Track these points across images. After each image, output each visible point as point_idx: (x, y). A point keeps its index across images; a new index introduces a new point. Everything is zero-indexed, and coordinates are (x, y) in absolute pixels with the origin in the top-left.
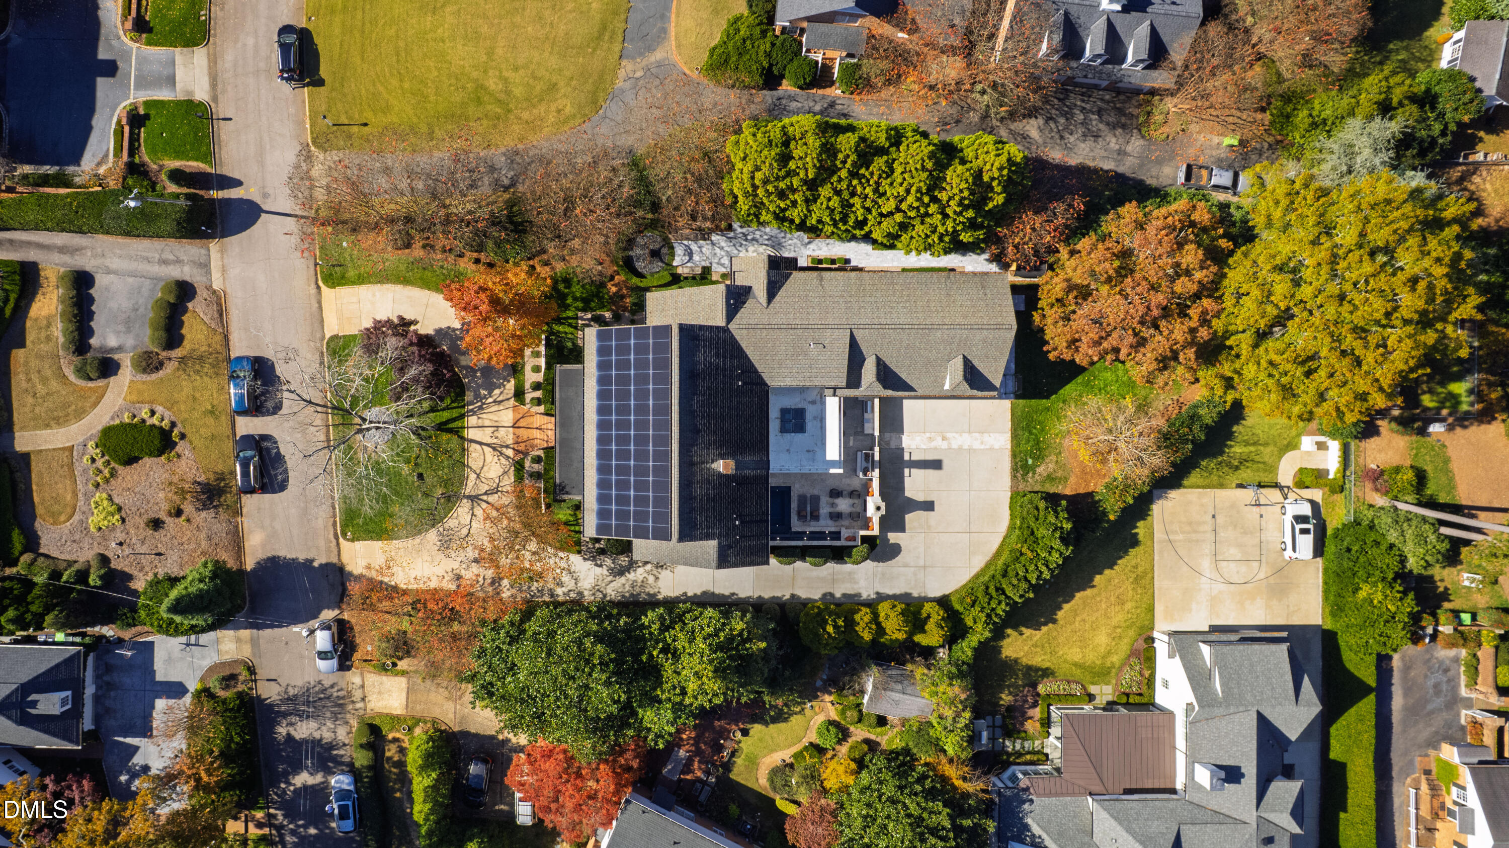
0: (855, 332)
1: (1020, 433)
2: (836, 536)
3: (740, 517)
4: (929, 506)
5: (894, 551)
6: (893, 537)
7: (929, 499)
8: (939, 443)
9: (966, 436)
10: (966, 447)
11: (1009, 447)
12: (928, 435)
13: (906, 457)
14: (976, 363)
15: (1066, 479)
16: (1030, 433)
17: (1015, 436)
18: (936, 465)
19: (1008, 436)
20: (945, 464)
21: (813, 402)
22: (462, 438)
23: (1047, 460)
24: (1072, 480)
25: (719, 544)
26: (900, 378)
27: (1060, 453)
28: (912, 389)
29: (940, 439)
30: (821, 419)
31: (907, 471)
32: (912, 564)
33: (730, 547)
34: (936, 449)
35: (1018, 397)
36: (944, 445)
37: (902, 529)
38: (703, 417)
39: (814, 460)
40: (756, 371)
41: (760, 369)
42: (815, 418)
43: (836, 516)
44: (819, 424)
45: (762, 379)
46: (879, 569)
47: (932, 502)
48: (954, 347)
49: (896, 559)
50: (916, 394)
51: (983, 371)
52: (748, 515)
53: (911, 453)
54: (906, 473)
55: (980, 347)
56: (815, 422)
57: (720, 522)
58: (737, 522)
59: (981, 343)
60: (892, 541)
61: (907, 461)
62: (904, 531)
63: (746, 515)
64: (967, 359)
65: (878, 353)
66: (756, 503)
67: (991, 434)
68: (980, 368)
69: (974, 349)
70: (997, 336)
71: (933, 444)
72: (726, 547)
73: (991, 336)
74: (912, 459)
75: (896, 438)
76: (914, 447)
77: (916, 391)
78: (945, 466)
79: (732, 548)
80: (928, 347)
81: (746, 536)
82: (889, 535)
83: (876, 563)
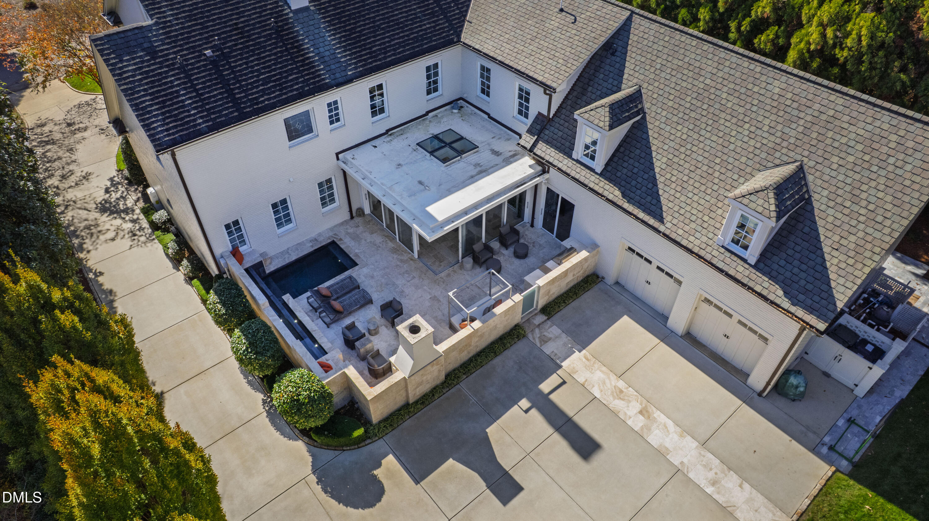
3: (222, 56)
4: (505, 488)
5: (368, 495)
6: (390, 469)
7: (518, 478)
8: (629, 411)
9: (690, 444)
10: (675, 459)
12: (621, 384)
18: (585, 446)
21: (496, 153)
29: (636, 405)
30: (483, 171)
33: (153, 53)
34: (615, 414)
35: (855, 475)
37: (419, 473)
39: (413, 195)
42: (477, 165)
44: (474, 172)
45: (462, 26)
46: (306, 492)
47: (519, 489)
48: (793, 133)
49: (350, 510)
50: (656, 224)
51: (821, 230)
52: (233, 72)
53: (564, 382)
54: (524, 403)
55: (851, 159)
56: (472, 167)
57: (189, 18)
58: (208, 52)
59: (860, 147)
60: (379, 465)
61: (540, 392)
62: (417, 482)
63: (231, 68)
64: (804, 178)
65: (645, 85)
66: (266, 81)
67: (746, 486)
68: (820, 223)
69: (835, 159)
70: (910, 144)
71: (617, 404)
72: (145, 45)
73: (894, 138)
74: (552, 397)
75: (565, 345)
76: (581, 380)
77: (661, 220)
78: (599, 458)
79: (154, 58)
80: (741, 110)
81: (191, 81)
82: (386, 455)
83: (313, 479)
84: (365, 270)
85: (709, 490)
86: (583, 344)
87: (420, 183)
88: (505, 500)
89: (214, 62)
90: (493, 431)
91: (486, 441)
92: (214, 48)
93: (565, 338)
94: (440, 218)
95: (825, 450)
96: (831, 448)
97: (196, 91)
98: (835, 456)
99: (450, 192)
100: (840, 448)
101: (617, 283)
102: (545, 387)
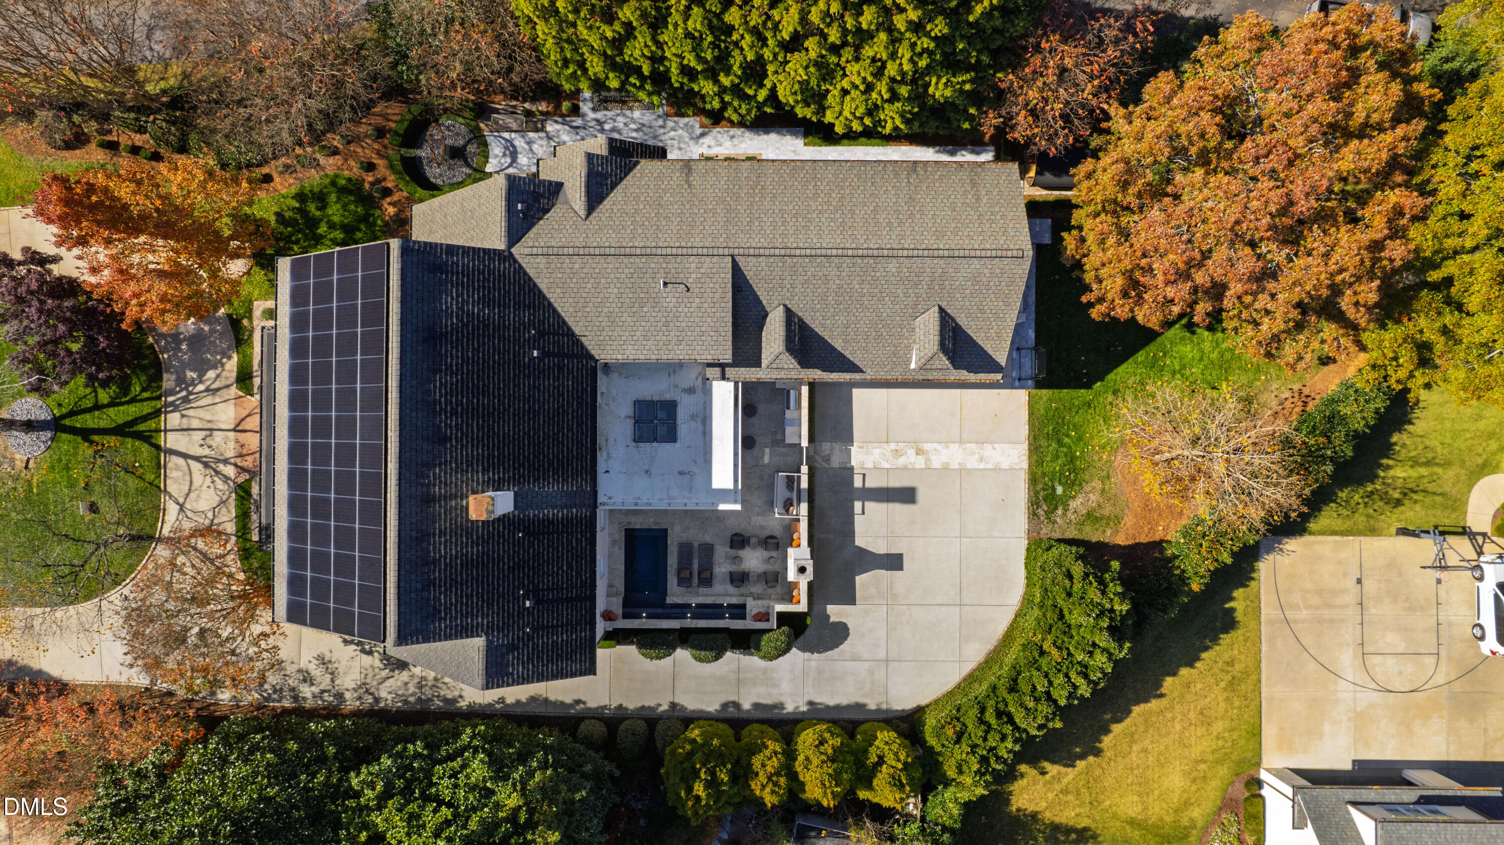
0: (741, 261)
1: (1044, 443)
2: (739, 611)
3: (534, 592)
4: (894, 562)
5: (840, 633)
6: (835, 612)
7: (894, 551)
8: (911, 459)
9: (954, 447)
10: (954, 465)
11: (1025, 465)
12: (893, 446)
13: (858, 483)
14: (963, 321)
15: (1118, 519)
16: (1060, 443)
17: (1035, 449)
18: (907, 495)
19: (1023, 448)
20: (920, 495)
21: (691, 391)
22: (158, 447)
23: (1087, 488)
24: (1128, 520)
25: (489, 644)
26: (834, 349)
27: (1108, 477)
28: (856, 369)
29: (912, 452)
30: (704, 419)
31: (858, 505)
32: (866, 656)
33: (512, 648)
34: (905, 468)
35: (1039, 385)
36: (919, 462)
37: (850, 599)
38: (454, 412)
39: (691, 489)
40: (570, 334)
41: (577, 330)
42: (693, 417)
43: (739, 579)
44: (700, 428)
46: (813, 664)
47: (900, 556)
49: (841, 647)
50: (863, 377)
52: (553, 589)
53: (864, 475)
54: (858, 507)
56: (693, 424)
57: (490, 605)
58: (528, 604)
59: (969, 283)
60: (829, 617)
62: (854, 604)
63: (548, 589)
64: (947, 314)
65: (787, 303)
66: (570, 567)
67: (996, 446)
68: (969, 332)
69: (958, 295)
70: (998, 271)
71: (901, 461)
72: (504, 650)
73: (986, 271)
74: (868, 485)
75: (841, 450)
76: (871, 465)
77: (864, 373)
78: (921, 500)
79: (518, 649)
80: (876, 291)
81: (548, 627)
82: (825, 610)
83: (808, 654)
84: (677, 528)
85: (982, 466)
86: (850, 440)
87: (681, 473)
88: (901, 568)
89: (538, 602)
90: (859, 542)
91: (863, 552)
92: (526, 597)
93: (837, 446)
95: (1017, 383)
96: (1020, 379)
97: (557, 626)
98: (1023, 382)
99: (708, 461)
100: (1023, 375)
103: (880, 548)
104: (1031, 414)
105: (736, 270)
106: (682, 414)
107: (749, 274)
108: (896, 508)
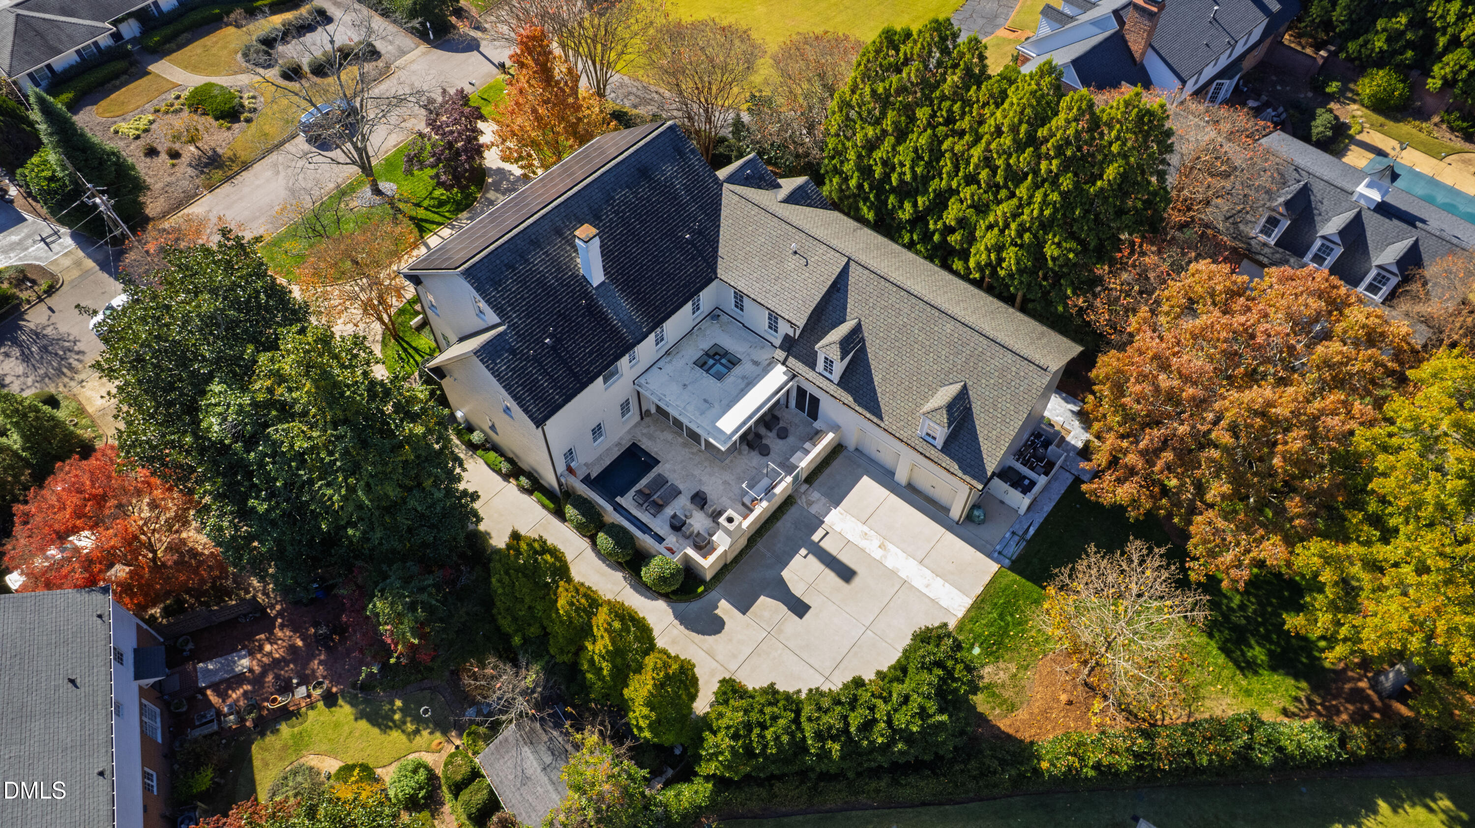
0: (855, 272)
1: (988, 608)
2: (660, 539)
3: (558, 341)
4: (799, 608)
5: (715, 626)
6: (724, 609)
7: (806, 600)
8: (872, 547)
9: (913, 563)
10: (903, 575)
11: (960, 615)
12: (865, 529)
13: (819, 534)
14: (976, 408)
15: (1012, 708)
16: (1001, 617)
17: (978, 605)
18: (846, 574)
19: (968, 602)
20: (859, 578)
23: (1001, 665)
24: (1022, 714)
25: (504, 334)
27: (1026, 668)
29: (876, 542)
30: (750, 383)
32: (720, 657)
33: (513, 352)
34: (863, 550)
35: (1012, 568)
36: (877, 554)
37: (744, 609)
38: (616, 213)
39: (702, 413)
40: (715, 250)
41: (721, 251)
43: (677, 526)
44: (742, 386)
45: (716, 263)
46: (675, 632)
47: (807, 608)
48: (959, 362)
49: (707, 637)
50: (879, 422)
51: (978, 427)
52: (568, 352)
53: (827, 533)
54: (803, 551)
55: (992, 381)
56: (740, 381)
57: (528, 316)
58: (547, 340)
59: (997, 374)
60: (717, 607)
61: (813, 542)
62: (744, 614)
63: (566, 349)
64: (967, 393)
65: (863, 319)
66: (591, 353)
67: (947, 585)
68: (977, 422)
69: (984, 381)
70: (1022, 374)
71: (863, 544)
72: (507, 347)
73: (1014, 369)
74: (822, 544)
75: (824, 505)
76: (838, 530)
77: (881, 419)
78: (856, 581)
79: (515, 356)
80: (928, 343)
81: (543, 367)
82: (720, 600)
83: (676, 622)
84: (667, 466)
85: (924, 590)
86: (837, 503)
87: (705, 401)
88: (801, 616)
89: (553, 348)
90: (786, 574)
91: (782, 582)
92: (551, 336)
93: (824, 500)
94: (728, 431)
95: (996, 555)
96: (1000, 553)
97: (548, 374)
98: (1001, 557)
99: (729, 407)
100: (1005, 552)
101: (857, 449)
102: (816, 537)
103: (797, 589)
104: (992, 581)
105: (844, 273)
106: (737, 370)
107: (851, 280)
108: (831, 577)
